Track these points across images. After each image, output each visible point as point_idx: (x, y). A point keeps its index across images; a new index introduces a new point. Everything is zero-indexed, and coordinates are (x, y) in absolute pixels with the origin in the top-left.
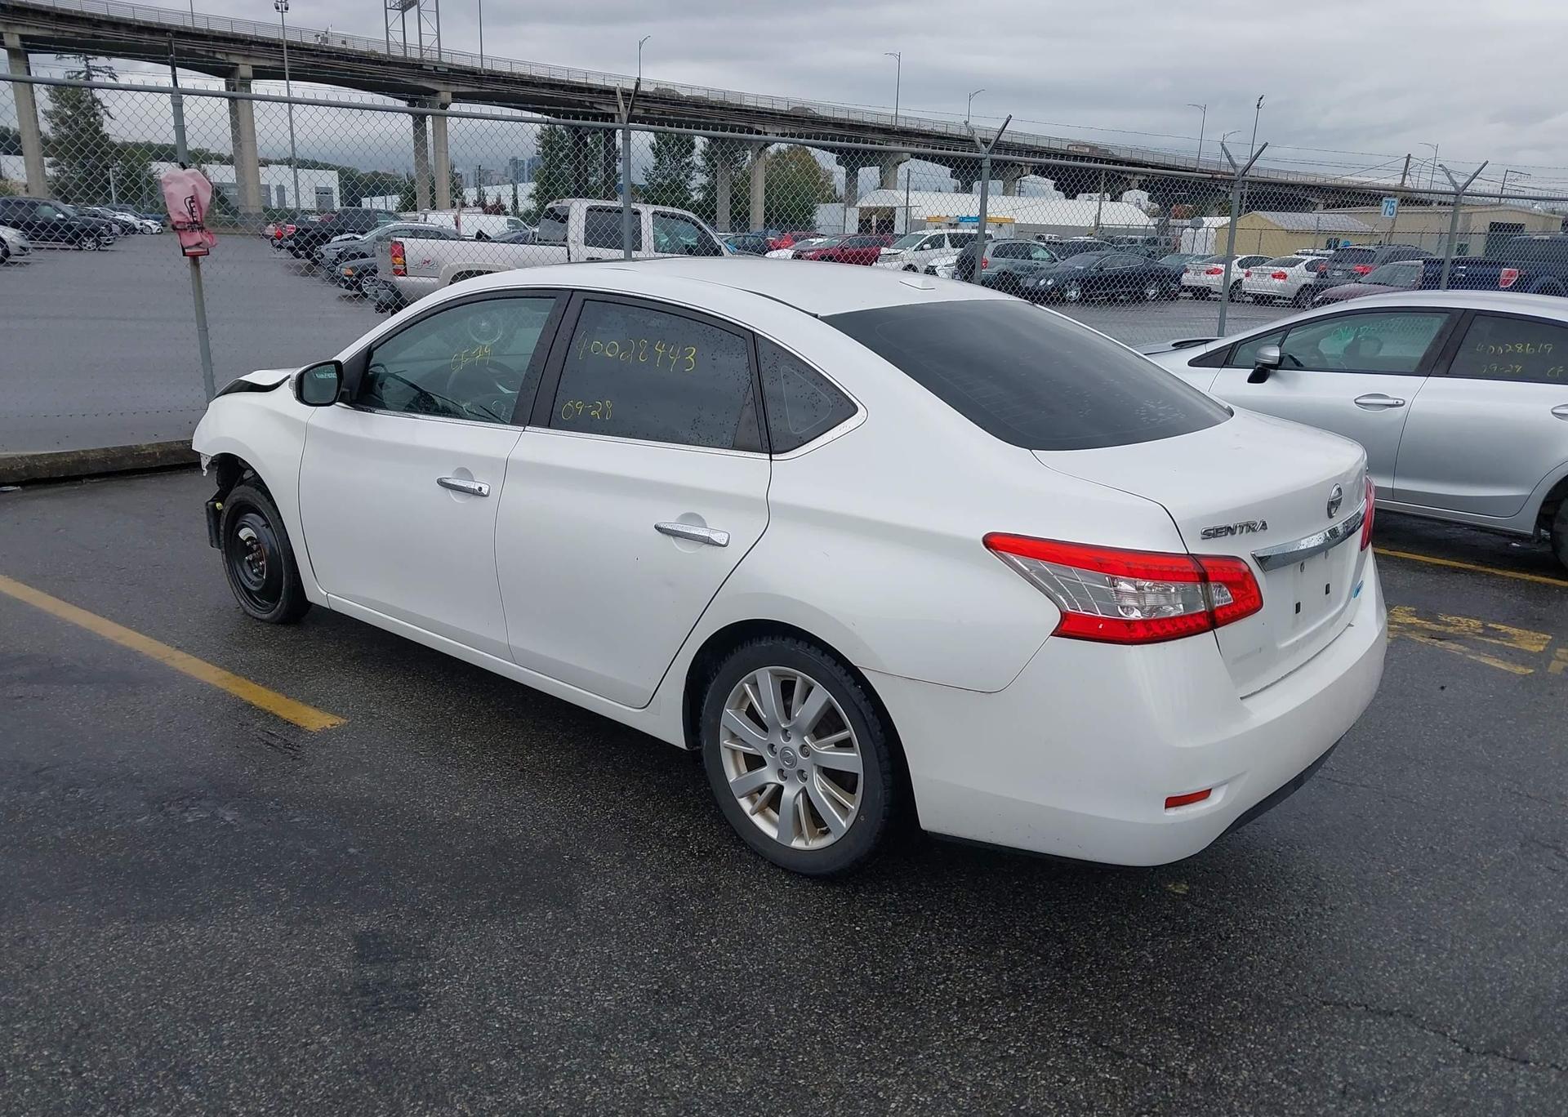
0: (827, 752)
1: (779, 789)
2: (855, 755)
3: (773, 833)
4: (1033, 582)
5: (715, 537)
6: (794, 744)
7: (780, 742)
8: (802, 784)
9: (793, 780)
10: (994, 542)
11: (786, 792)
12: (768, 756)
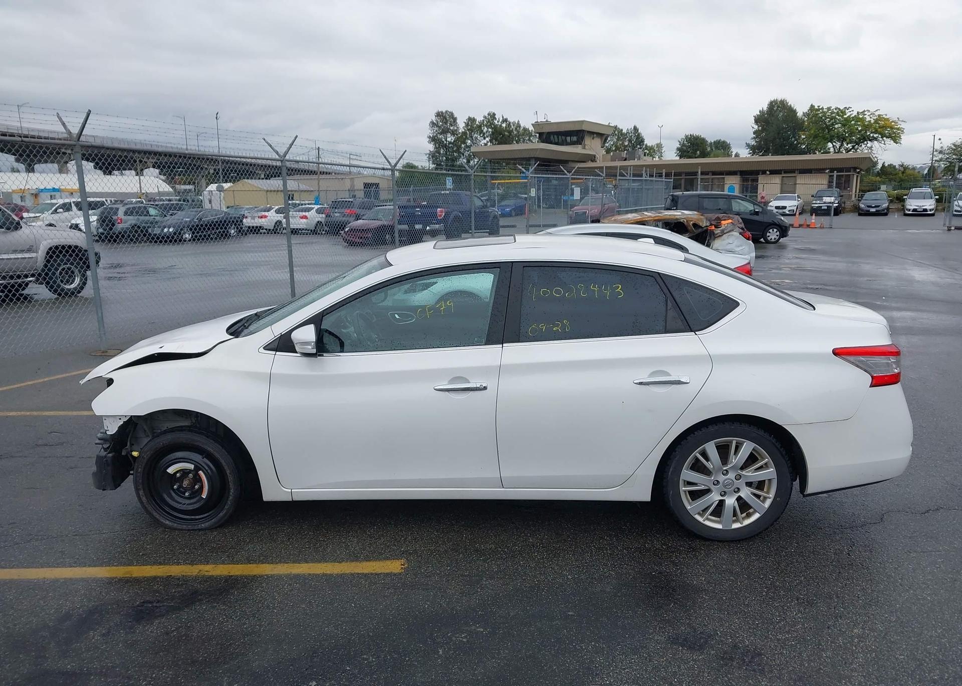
0: (750, 474)
1: (721, 503)
2: (772, 469)
3: (719, 526)
4: (858, 366)
5: (683, 380)
6: (731, 475)
7: (721, 478)
8: (737, 495)
9: (731, 495)
10: (837, 353)
11: (727, 502)
12: (713, 487)
